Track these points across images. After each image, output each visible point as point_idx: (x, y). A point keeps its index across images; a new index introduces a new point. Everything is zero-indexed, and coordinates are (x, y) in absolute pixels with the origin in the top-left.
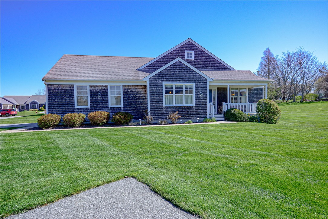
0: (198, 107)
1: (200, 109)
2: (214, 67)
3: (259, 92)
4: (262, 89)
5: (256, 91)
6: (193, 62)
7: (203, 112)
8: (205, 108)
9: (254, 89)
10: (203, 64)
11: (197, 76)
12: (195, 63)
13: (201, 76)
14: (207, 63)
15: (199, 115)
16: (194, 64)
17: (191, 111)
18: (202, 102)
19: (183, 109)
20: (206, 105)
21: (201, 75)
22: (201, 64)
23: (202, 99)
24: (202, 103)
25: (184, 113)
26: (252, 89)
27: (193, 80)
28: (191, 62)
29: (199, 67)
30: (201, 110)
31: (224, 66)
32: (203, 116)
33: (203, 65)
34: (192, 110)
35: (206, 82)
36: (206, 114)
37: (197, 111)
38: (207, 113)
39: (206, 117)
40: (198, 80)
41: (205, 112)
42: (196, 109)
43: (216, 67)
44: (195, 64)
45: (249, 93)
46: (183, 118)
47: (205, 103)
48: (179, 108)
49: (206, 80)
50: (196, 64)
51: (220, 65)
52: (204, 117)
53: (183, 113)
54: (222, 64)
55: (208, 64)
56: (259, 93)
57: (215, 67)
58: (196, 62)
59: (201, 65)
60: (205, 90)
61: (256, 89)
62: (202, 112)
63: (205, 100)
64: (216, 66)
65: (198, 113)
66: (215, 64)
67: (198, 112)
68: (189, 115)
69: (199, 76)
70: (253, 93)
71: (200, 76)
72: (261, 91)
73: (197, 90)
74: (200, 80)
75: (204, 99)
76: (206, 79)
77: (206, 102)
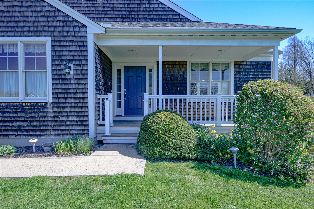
0: (61, 105)
1: (67, 110)
2: (150, 15)
3: (262, 72)
4: (270, 65)
5: (254, 68)
6: (101, 6)
7: (74, 118)
8: (82, 107)
9: (249, 64)
10: (123, 9)
11: (59, 19)
12: (104, 7)
13: (71, 19)
14: (134, 8)
15: (63, 128)
16: (101, 9)
17: (41, 114)
18: (72, 91)
19: (16, 109)
20: (84, 100)
21: (68, 16)
22: (119, 9)
23: (72, 82)
24: (74, 93)
25: (19, 121)
26: (245, 63)
27: (47, 29)
28: (96, 5)
29: (114, 16)
30: (70, 112)
31: (175, 13)
32: (76, 130)
33: (123, 13)
34: (43, 112)
35: (84, 34)
36: (86, 123)
37: (57, 117)
38: (87, 121)
39: (86, 132)
40: (60, 29)
41: (81, 119)
42: (55, 109)
43: (154, 15)
44: (104, 9)
45: (235, 75)
46: (20, 135)
47: (83, 93)
48: (7, 108)
49: (84, 29)
50: (106, 9)
51: (163, 11)
52: (79, 132)
53: (17, 121)
54: (168, 7)
55: (136, 9)
56: (262, 74)
57: (152, 16)
58: (108, 5)
59: (120, 13)
60: (81, 58)
61: (253, 65)
62: (71, 118)
63: (82, 86)
64: (154, 13)
65: (62, 121)
66: (152, 9)
67: (62, 118)
68: (36, 126)
69: (63, 19)
70: (245, 75)
71: (66, 19)
72: (267, 68)
73: (57, 56)
74: (66, 29)
75: (80, 82)
76: (85, 26)
77: (84, 91)
